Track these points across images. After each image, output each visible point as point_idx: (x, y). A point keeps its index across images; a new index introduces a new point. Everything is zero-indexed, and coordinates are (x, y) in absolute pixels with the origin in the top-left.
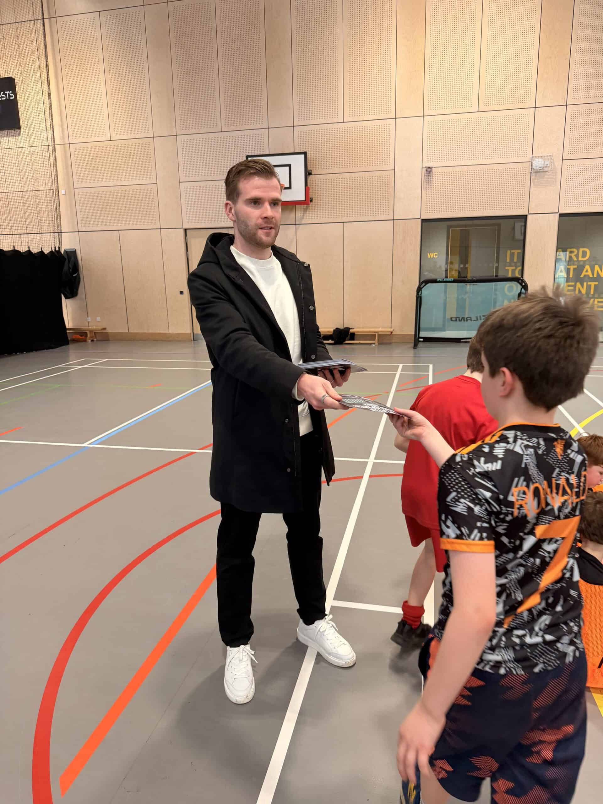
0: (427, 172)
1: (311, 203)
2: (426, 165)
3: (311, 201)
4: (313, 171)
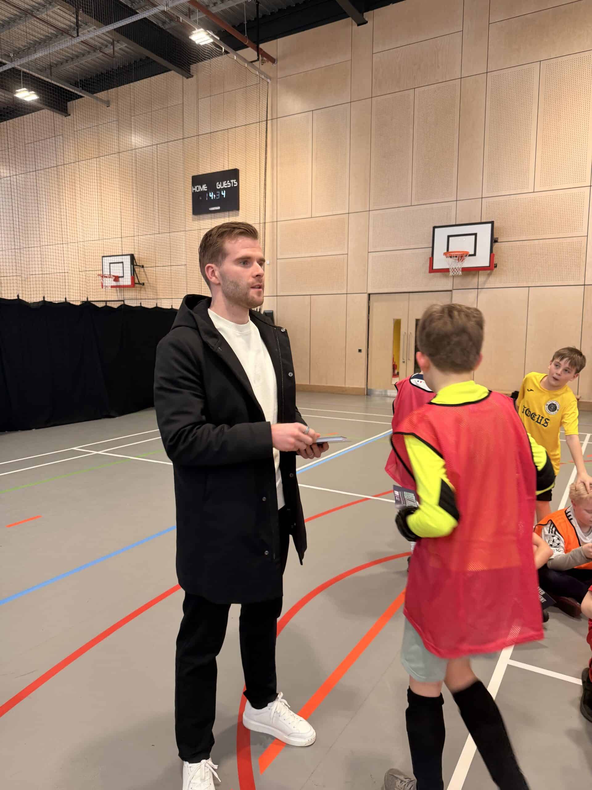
1: (496, 269)
3: (496, 266)
4: (499, 239)
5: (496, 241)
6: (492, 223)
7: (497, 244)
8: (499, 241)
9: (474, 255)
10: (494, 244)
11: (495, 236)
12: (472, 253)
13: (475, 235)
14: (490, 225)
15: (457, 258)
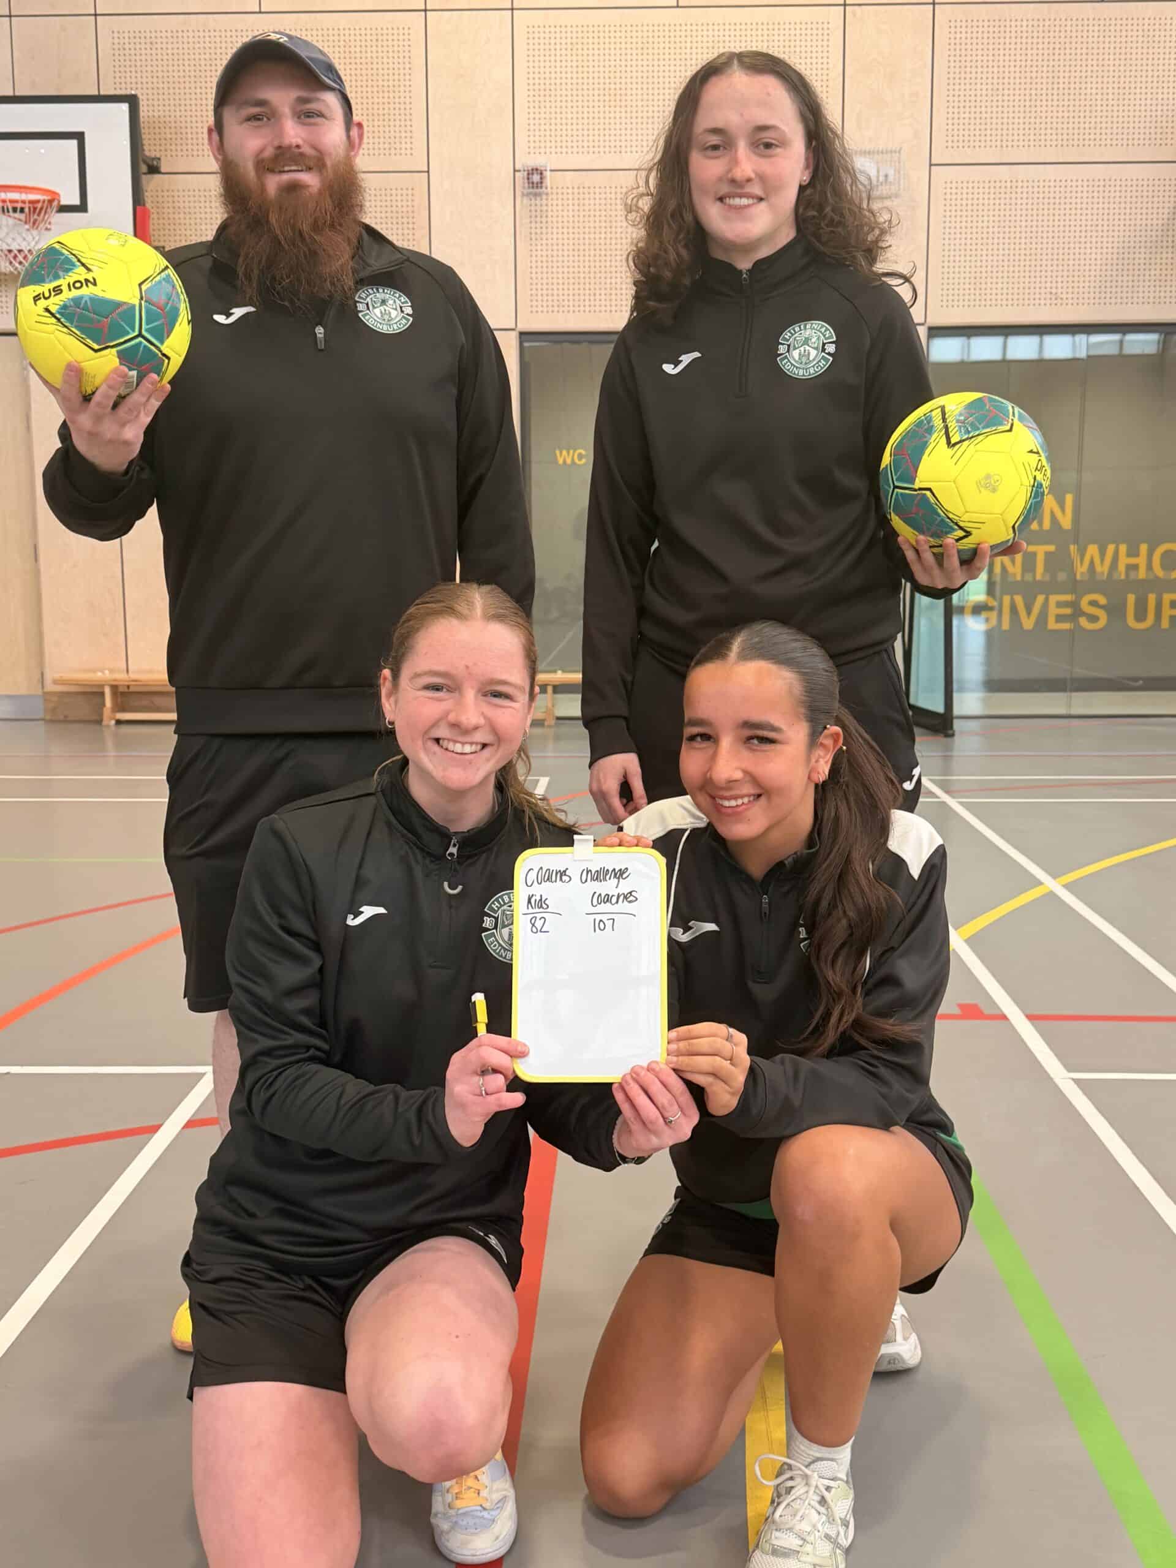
0: (532, 185)
2: (526, 161)
4: (163, 159)
5: (154, 169)
6: (132, 101)
7: (157, 176)
8: (163, 170)
9: (82, 207)
10: (144, 178)
11: (150, 150)
12: (76, 201)
13: (79, 137)
14: (125, 107)
15: (22, 216)
